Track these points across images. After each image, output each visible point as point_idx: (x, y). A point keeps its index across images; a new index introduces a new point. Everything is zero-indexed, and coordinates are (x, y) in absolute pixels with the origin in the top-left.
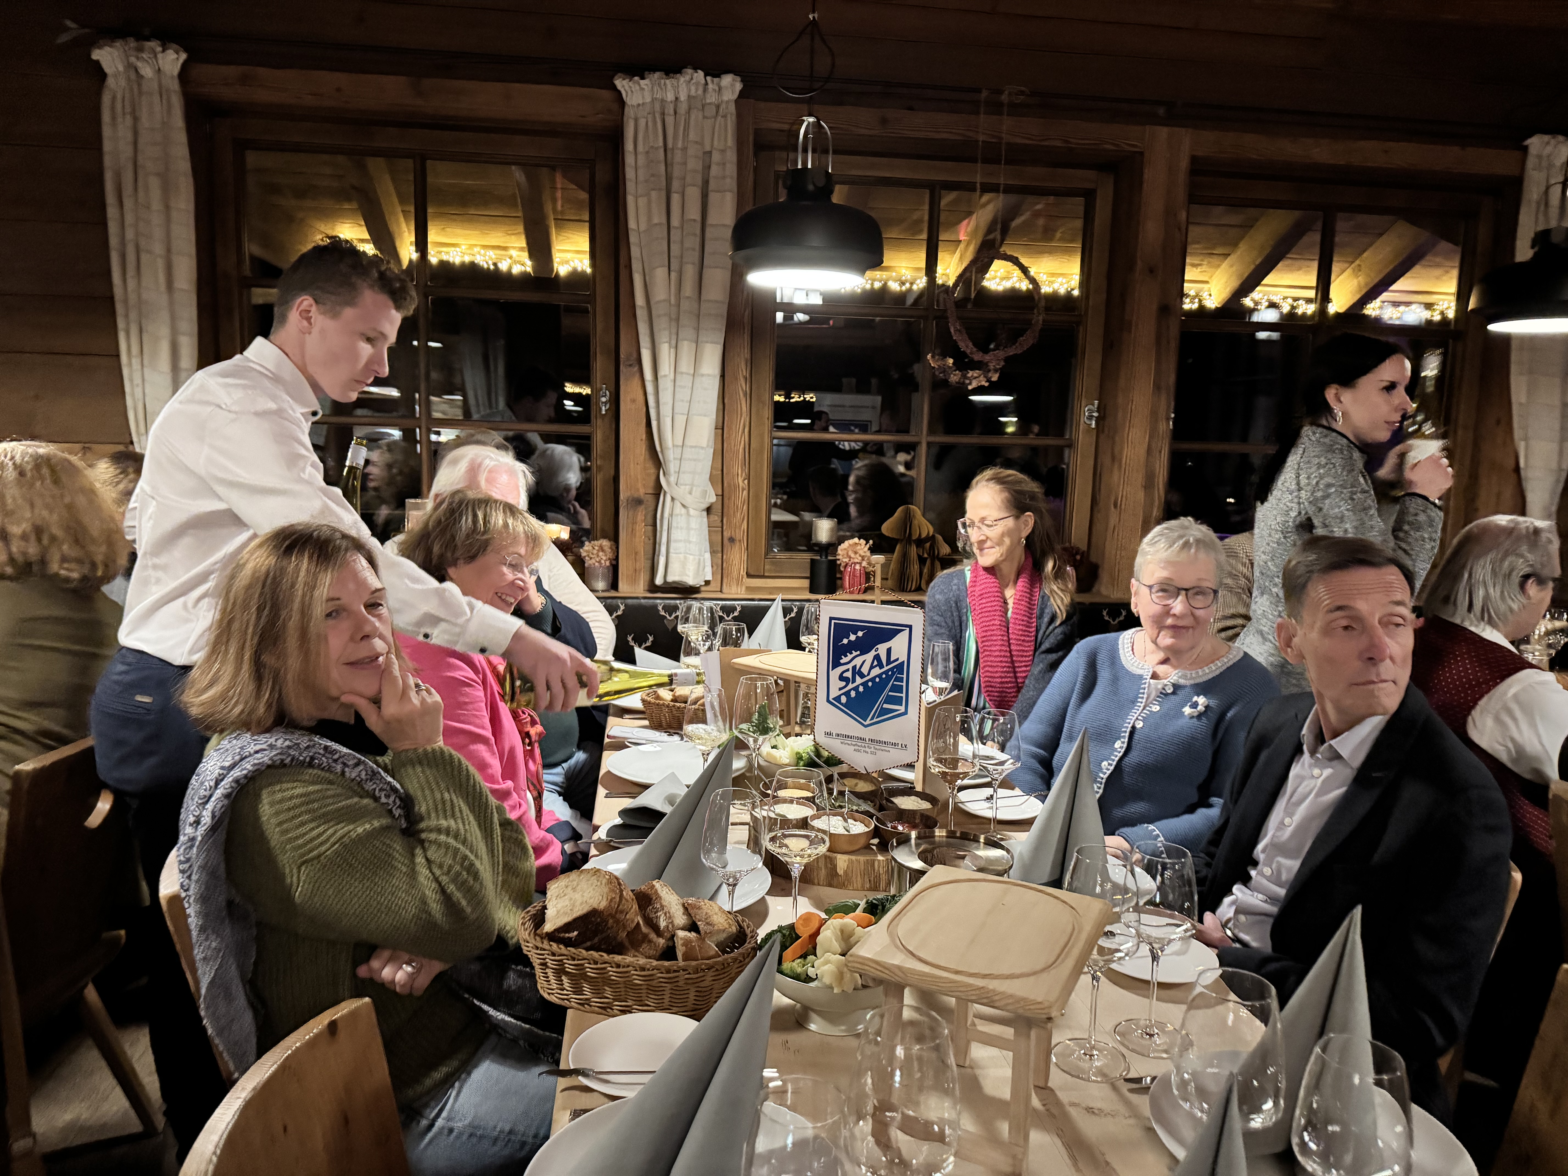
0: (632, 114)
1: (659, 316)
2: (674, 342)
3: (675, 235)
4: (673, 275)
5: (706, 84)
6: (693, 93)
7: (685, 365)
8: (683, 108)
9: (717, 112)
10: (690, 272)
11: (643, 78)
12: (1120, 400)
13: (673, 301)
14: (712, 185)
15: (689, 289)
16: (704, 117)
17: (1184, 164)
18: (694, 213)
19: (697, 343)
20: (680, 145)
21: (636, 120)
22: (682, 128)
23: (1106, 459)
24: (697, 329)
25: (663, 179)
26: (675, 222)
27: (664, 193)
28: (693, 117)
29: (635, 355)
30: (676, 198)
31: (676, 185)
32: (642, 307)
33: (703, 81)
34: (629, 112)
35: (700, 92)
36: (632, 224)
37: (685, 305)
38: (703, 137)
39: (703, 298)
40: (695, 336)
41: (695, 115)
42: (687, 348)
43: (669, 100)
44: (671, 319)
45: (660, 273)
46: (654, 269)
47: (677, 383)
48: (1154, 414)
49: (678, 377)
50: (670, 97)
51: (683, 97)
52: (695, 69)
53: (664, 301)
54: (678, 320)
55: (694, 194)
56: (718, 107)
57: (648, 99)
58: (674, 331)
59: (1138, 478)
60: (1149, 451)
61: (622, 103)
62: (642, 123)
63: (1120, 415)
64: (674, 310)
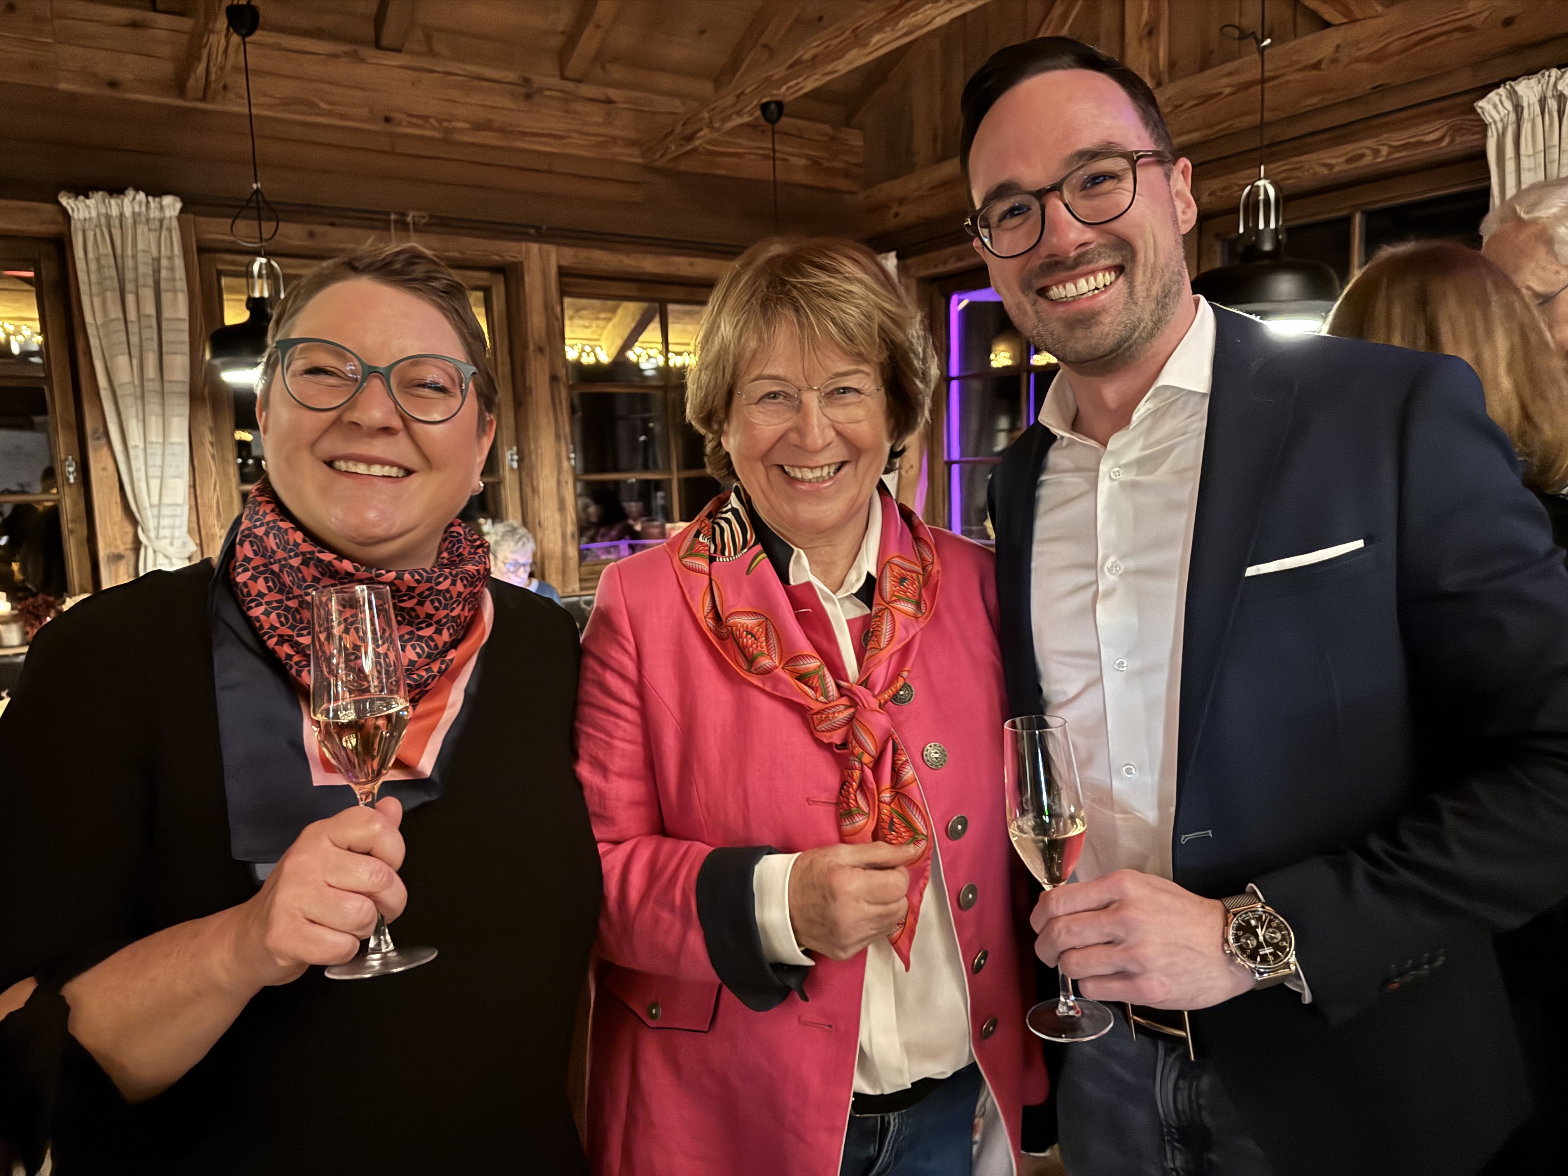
0: (79, 225)
1: (124, 396)
2: (141, 417)
3: (133, 328)
4: (135, 362)
5: (148, 202)
6: (137, 209)
7: (155, 436)
8: (129, 221)
9: (161, 226)
10: (151, 359)
11: (87, 197)
12: (532, 446)
13: (137, 382)
14: (163, 285)
15: (151, 371)
16: (150, 230)
17: (553, 271)
18: (149, 309)
19: (163, 415)
20: (129, 252)
21: (84, 231)
22: (130, 239)
23: (528, 491)
24: (163, 404)
25: (116, 281)
26: (132, 315)
27: (118, 294)
28: (139, 231)
29: (101, 429)
30: (130, 299)
31: (129, 286)
32: (105, 389)
33: (144, 200)
34: (76, 226)
35: (143, 209)
36: (88, 318)
37: (149, 386)
38: (150, 246)
39: (165, 378)
40: (160, 412)
41: (142, 229)
42: (154, 422)
43: (114, 214)
44: (136, 398)
45: (122, 361)
46: (115, 356)
47: (149, 451)
48: (558, 455)
49: (148, 446)
50: (115, 212)
51: (128, 212)
52: (137, 190)
53: (129, 383)
54: (143, 397)
55: (148, 295)
56: (161, 221)
57: (94, 214)
58: (140, 408)
59: (554, 504)
60: (559, 482)
61: (67, 217)
62: (90, 235)
63: (534, 458)
64: (138, 389)
